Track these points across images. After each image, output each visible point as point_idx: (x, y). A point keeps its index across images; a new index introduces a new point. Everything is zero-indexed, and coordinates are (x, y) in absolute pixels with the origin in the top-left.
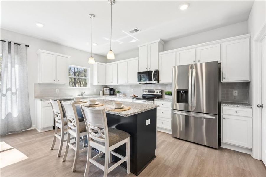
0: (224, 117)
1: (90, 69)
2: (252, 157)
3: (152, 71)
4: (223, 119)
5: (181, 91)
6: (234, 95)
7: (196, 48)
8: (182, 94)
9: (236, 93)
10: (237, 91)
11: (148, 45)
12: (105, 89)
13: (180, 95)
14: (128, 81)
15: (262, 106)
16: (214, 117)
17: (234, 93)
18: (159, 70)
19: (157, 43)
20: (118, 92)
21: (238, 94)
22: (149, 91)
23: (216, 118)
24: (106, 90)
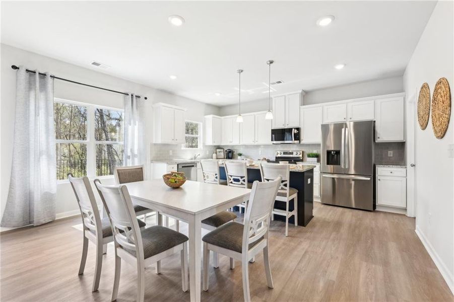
0: (379, 178)
1: (201, 124)
2: (406, 216)
3: (292, 129)
4: (378, 181)
5: (332, 152)
6: (389, 156)
7: (347, 103)
8: (333, 156)
9: (390, 153)
10: (392, 152)
11: (285, 96)
12: (218, 150)
13: (330, 156)
14: (256, 140)
15: (414, 166)
16: (369, 179)
17: (389, 154)
18: (301, 127)
19: (299, 94)
20: (240, 155)
21: (393, 154)
22: (285, 153)
23: (371, 179)
24: (220, 152)
